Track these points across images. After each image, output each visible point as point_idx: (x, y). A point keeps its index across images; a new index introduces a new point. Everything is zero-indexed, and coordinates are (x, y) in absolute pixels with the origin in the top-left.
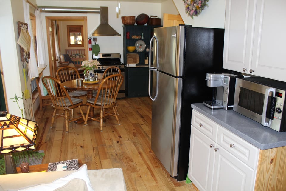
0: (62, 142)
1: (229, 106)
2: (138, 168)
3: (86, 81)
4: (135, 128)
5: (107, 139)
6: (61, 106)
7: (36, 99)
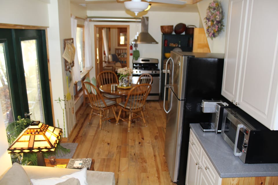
0: (94, 138)
1: (219, 131)
2: (149, 170)
3: (121, 86)
4: (159, 132)
5: (131, 140)
6: (97, 107)
7: (80, 97)
